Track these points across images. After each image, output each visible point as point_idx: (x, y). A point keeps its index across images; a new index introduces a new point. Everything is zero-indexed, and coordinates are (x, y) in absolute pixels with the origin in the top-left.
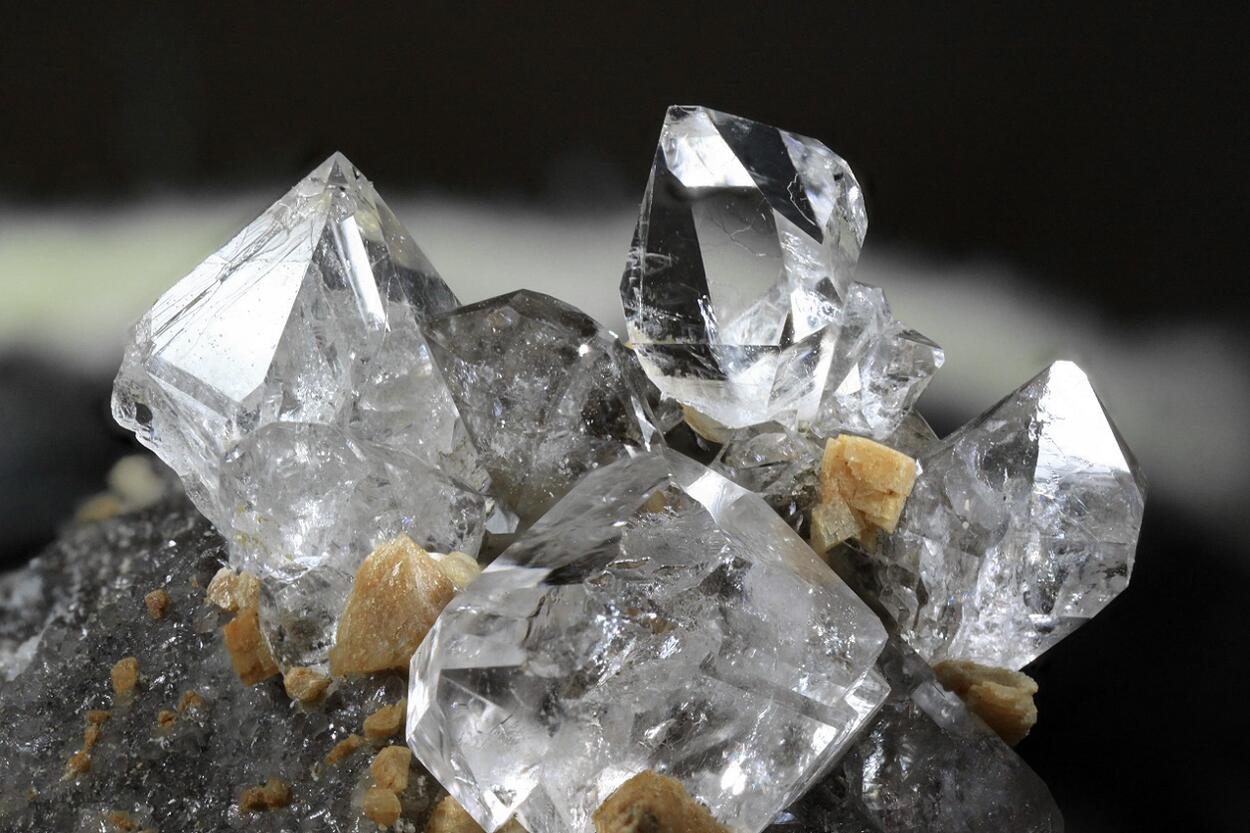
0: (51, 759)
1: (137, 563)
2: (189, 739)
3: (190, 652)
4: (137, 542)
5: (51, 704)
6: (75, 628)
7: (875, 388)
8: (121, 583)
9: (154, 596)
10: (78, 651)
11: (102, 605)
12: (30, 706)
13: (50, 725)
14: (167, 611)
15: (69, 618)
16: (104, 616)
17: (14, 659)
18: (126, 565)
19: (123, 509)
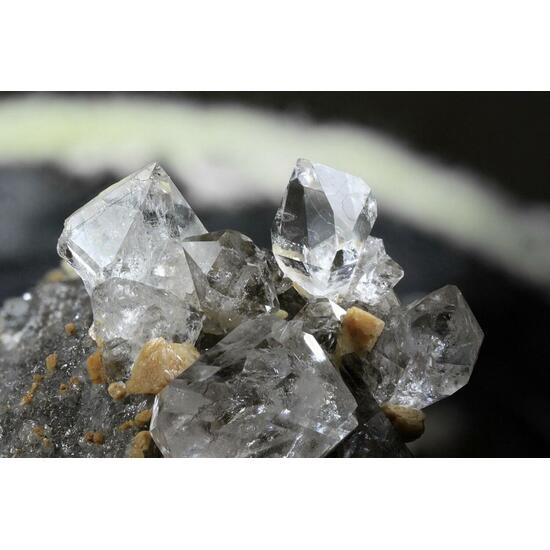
0: (18, 392)
1: (66, 306)
2: (71, 399)
3: (79, 356)
4: (68, 296)
5: (22, 365)
6: (37, 331)
7: (374, 282)
8: (59, 315)
9: (69, 326)
10: (37, 343)
11: (50, 324)
12: (14, 365)
13: (20, 375)
14: (74, 333)
15: (35, 326)
16: (50, 329)
17: (12, 340)
18: (61, 306)
19: (65, 278)
